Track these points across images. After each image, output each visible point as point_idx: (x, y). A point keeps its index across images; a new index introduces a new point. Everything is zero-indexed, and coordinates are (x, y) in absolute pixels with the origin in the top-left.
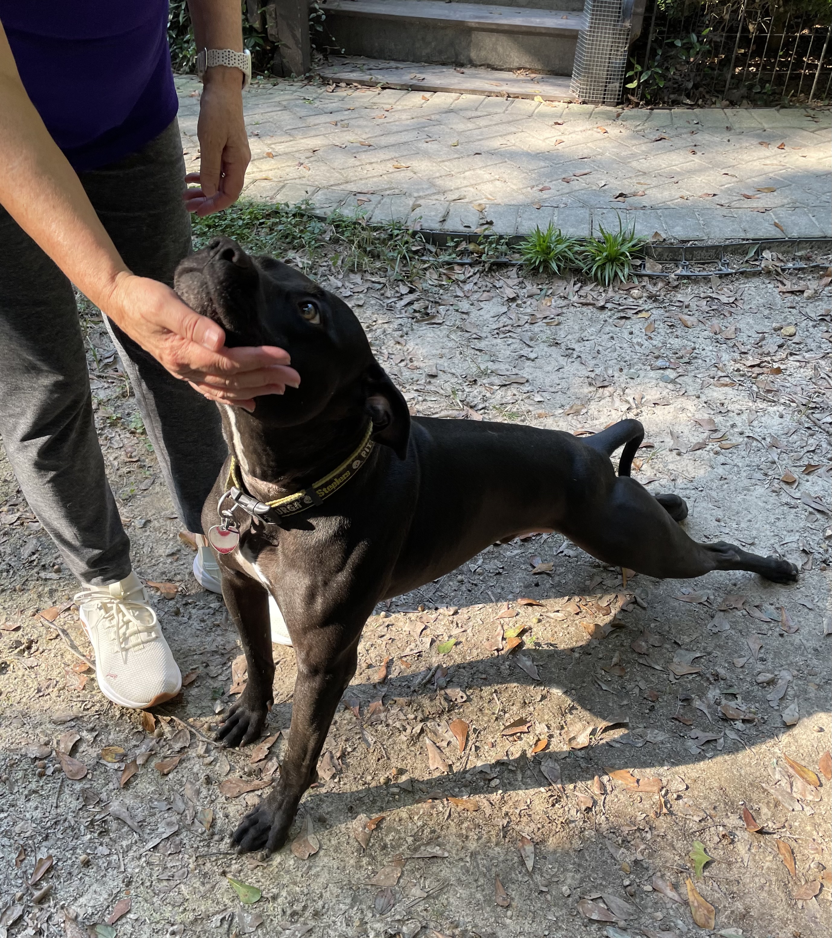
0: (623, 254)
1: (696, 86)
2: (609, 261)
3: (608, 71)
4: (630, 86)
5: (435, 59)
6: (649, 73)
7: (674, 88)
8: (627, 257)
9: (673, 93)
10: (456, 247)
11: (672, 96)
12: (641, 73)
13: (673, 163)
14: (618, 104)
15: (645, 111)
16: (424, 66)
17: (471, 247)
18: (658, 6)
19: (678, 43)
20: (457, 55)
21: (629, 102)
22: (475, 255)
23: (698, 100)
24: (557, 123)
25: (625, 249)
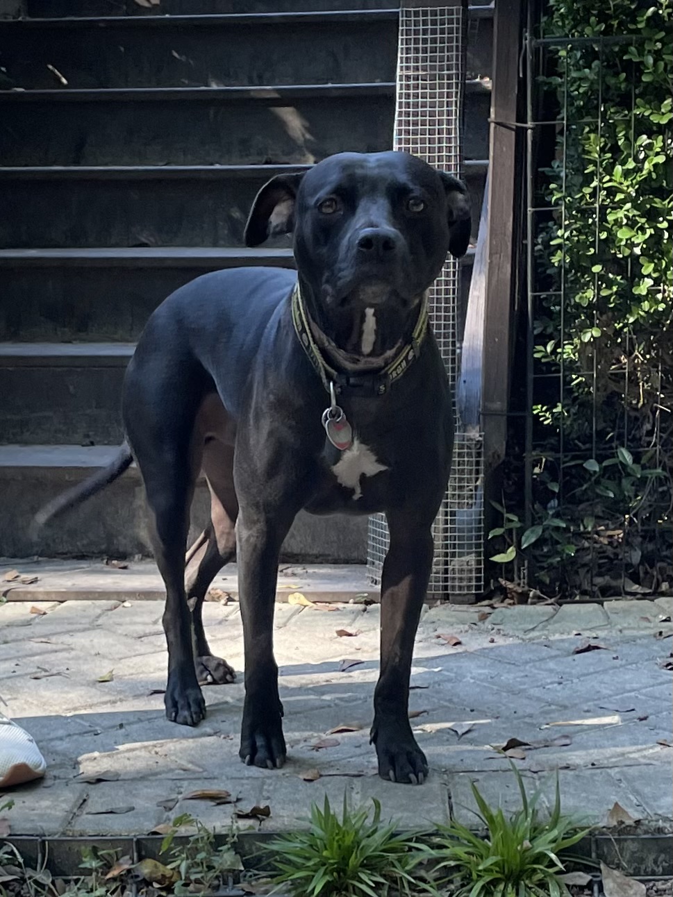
0: (540, 858)
1: (648, 559)
2: (507, 879)
3: (446, 530)
4: (498, 558)
5: (61, 549)
6: (539, 530)
7: (600, 566)
8: (552, 864)
9: (600, 575)
10: (108, 866)
11: (599, 581)
12: (521, 532)
13: (628, 687)
14: (479, 599)
15: (543, 609)
16: (38, 562)
17: (147, 868)
18: (537, 416)
19: (592, 466)
20: (110, 537)
21: (504, 593)
22: (156, 885)
23: (658, 585)
24: (342, 633)
25: (543, 845)
